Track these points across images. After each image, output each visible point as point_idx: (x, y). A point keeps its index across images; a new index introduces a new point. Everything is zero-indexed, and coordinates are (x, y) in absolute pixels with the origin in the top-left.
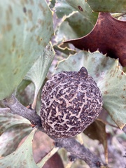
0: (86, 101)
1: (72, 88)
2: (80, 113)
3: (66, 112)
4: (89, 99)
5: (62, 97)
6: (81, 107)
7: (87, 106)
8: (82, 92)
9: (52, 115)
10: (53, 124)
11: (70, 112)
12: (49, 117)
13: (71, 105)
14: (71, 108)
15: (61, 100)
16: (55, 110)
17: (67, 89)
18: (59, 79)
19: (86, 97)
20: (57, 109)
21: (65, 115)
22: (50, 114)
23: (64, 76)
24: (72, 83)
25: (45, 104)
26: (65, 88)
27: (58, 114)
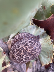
0: (36, 52)
1: (33, 44)
2: (32, 56)
3: (26, 54)
4: (38, 51)
5: (27, 47)
6: (33, 54)
7: (35, 54)
8: (36, 47)
9: (19, 53)
10: (17, 57)
11: (28, 55)
12: (16, 53)
13: (29, 52)
14: (29, 53)
15: (26, 48)
16: (21, 51)
17: (30, 43)
18: (26, 36)
19: (37, 50)
20: (22, 51)
21: (25, 55)
22: (18, 52)
23: (28, 35)
24: (33, 41)
25: (17, 46)
26: (29, 43)
27: (22, 54)
